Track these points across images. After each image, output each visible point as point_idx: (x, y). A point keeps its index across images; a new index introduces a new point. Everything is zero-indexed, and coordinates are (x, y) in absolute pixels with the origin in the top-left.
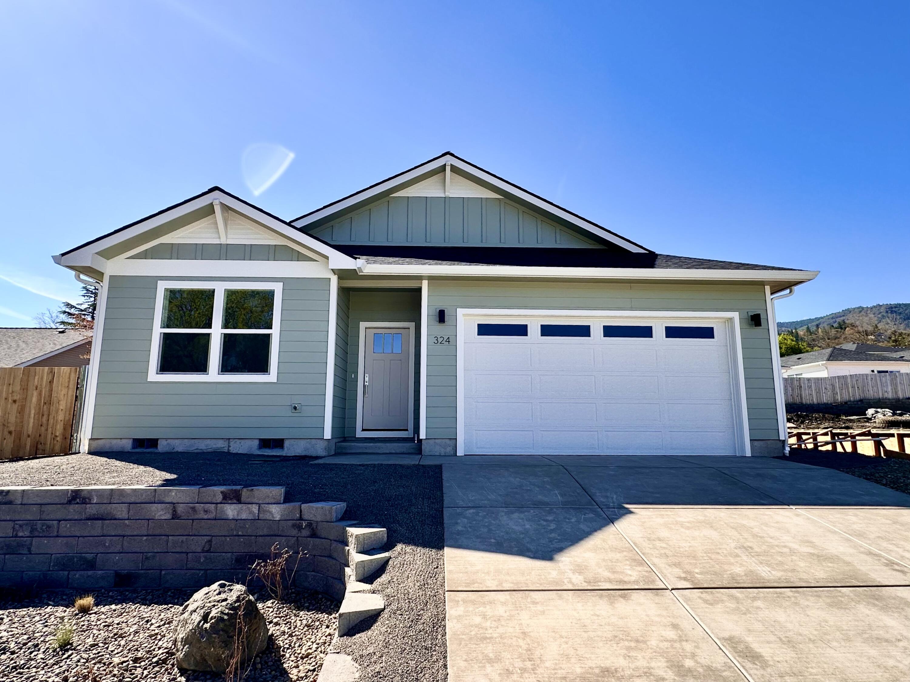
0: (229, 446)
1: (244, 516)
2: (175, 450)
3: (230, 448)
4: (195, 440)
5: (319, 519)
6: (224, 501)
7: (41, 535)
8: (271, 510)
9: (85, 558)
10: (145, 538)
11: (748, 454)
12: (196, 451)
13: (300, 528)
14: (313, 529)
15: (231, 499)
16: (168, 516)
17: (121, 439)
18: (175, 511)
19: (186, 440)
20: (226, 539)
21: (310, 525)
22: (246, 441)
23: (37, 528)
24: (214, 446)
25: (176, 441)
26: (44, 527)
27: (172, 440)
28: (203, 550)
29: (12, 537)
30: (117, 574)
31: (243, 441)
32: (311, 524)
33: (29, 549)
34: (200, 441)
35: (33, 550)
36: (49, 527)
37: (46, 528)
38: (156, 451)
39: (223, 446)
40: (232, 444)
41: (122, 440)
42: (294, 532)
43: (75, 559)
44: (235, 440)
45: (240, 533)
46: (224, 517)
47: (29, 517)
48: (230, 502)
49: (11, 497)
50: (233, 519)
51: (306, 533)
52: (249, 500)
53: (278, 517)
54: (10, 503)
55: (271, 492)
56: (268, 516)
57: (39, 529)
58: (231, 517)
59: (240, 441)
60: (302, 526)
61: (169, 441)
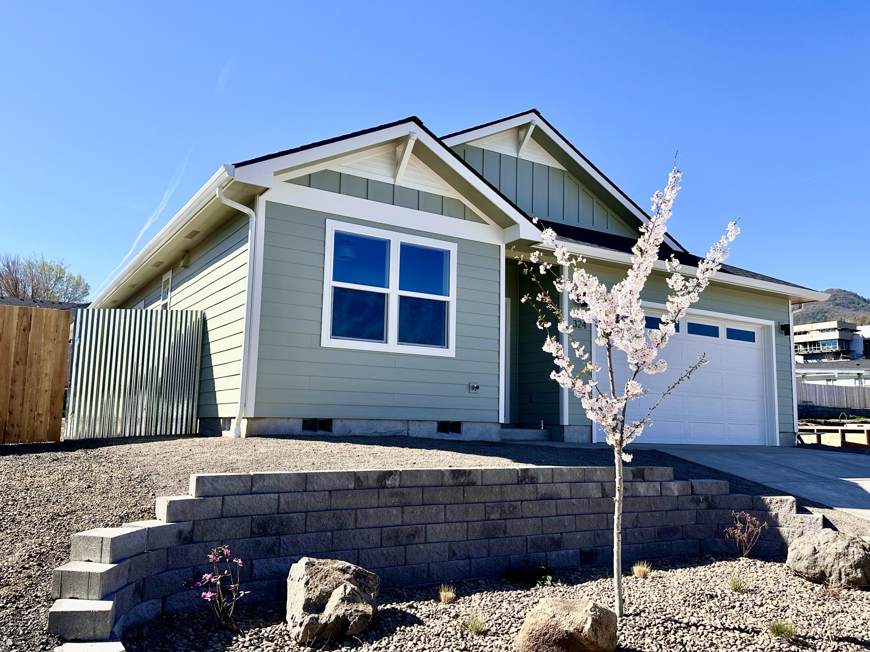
0: (408, 430)
1: (652, 493)
2: (352, 433)
3: (410, 432)
4: (374, 422)
5: (714, 493)
6: (634, 480)
7: (509, 517)
8: (670, 487)
9: (553, 538)
10: (592, 516)
11: (778, 445)
12: (374, 435)
13: (698, 502)
14: (709, 502)
15: (638, 478)
16: (600, 495)
17: (288, 418)
18: (603, 489)
19: (364, 422)
20: (647, 515)
21: (706, 499)
22: (425, 423)
23: (505, 510)
24: (394, 429)
25: (353, 422)
26: (511, 509)
27: (348, 422)
28: (633, 526)
29: (485, 520)
30: (582, 552)
31: (422, 424)
32: (707, 497)
33: (505, 532)
34: (378, 422)
35: (511, 532)
36: (515, 508)
37: (513, 509)
38: (331, 434)
39: (402, 429)
40: (411, 426)
41: (290, 420)
42: (693, 506)
43: (547, 540)
44: (415, 422)
45: (653, 509)
46: (638, 494)
47: (493, 498)
48: (637, 480)
49: (472, 477)
50: (644, 497)
51: (703, 505)
52: (650, 478)
53: (676, 493)
54: (473, 484)
55: (666, 471)
56: (668, 493)
57: (506, 511)
58: (643, 494)
59: (420, 423)
60: (700, 500)
61: (344, 422)
